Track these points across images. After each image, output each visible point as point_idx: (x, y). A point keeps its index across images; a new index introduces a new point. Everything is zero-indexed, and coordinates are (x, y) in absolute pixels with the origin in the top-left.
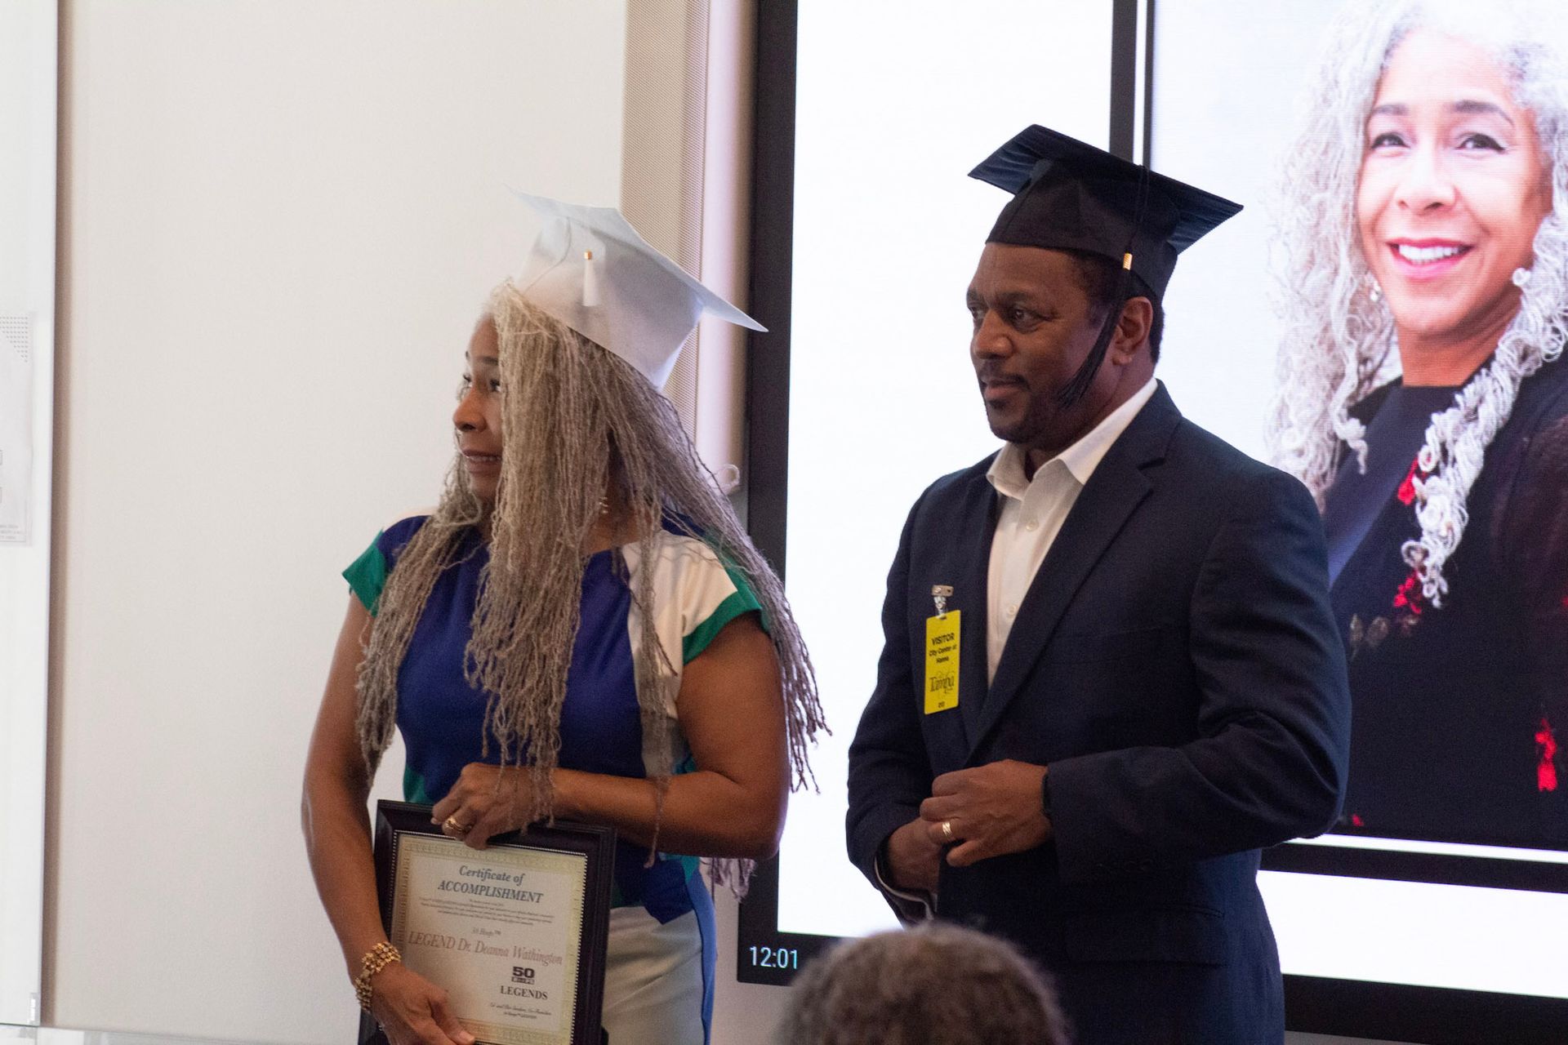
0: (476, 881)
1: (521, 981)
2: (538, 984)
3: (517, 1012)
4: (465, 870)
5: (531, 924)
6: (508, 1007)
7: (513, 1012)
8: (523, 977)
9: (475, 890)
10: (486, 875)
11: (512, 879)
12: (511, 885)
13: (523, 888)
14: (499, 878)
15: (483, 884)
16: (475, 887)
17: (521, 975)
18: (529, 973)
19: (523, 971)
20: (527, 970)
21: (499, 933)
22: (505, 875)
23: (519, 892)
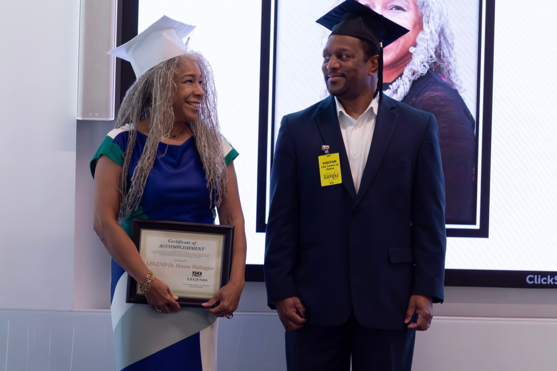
0: (176, 244)
1: (196, 276)
2: (203, 276)
3: (194, 286)
4: (170, 241)
5: (200, 258)
6: (190, 284)
7: (193, 286)
8: (197, 275)
9: (175, 247)
10: (180, 242)
11: (191, 243)
12: (191, 245)
13: (195, 246)
14: (185, 243)
15: (179, 245)
16: (175, 246)
17: (196, 274)
18: (199, 273)
19: (197, 273)
20: (198, 273)
21: (186, 261)
22: (188, 242)
23: (194, 248)
